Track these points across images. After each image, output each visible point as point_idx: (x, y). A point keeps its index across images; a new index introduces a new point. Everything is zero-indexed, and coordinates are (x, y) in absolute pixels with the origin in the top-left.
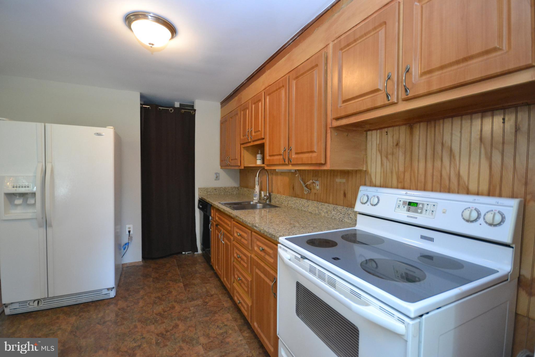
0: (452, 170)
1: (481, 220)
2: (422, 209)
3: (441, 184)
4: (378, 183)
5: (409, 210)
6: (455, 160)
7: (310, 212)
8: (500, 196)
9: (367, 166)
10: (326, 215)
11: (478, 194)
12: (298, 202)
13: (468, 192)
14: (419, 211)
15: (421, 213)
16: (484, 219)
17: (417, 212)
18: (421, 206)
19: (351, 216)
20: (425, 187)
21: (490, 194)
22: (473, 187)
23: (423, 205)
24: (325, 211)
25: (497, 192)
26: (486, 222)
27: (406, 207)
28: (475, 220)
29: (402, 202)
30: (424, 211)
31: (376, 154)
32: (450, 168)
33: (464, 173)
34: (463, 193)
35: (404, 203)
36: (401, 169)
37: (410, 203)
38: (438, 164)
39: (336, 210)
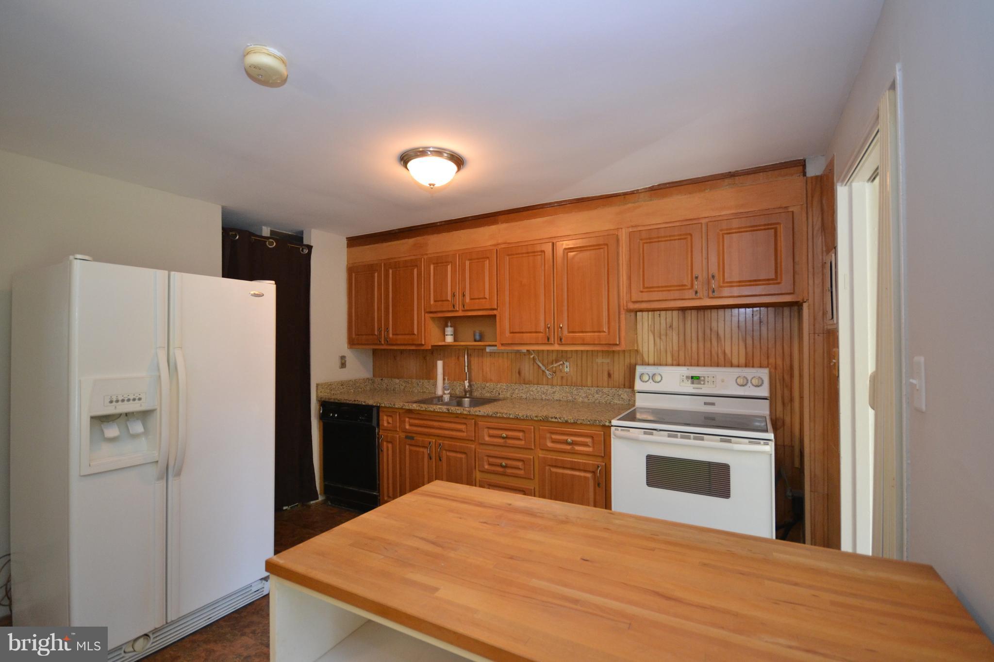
0: (719, 349)
1: (749, 384)
2: (704, 381)
3: (711, 360)
4: (651, 361)
5: (693, 383)
6: (721, 341)
7: (557, 400)
8: (753, 367)
9: (637, 346)
10: (586, 400)
11: (738, 366)
12: (534, 389)
13: (732, 366)
14: (702, 383)
15: (704, 384)
16: (751, 383)
17: (700, 384)
18: (702, 378)
19: (622, 396)
20: (698, 363)
21: (746, 366)
22: (735, 361)
23: (704, 377)
24: (584, 395)
25: (751, 365)
26: (753, 385)
27: (690, 381)
28: (746, 385)
29: (685, 377)
30: (706, 383)
31: (648, 333)
32: (718, 347)
33: (728, 351)
34: (728, 366)
35: (687, 377)
36: (676, 348)
37: (692, 377)
38: (708, 344)
39: (601, 393)
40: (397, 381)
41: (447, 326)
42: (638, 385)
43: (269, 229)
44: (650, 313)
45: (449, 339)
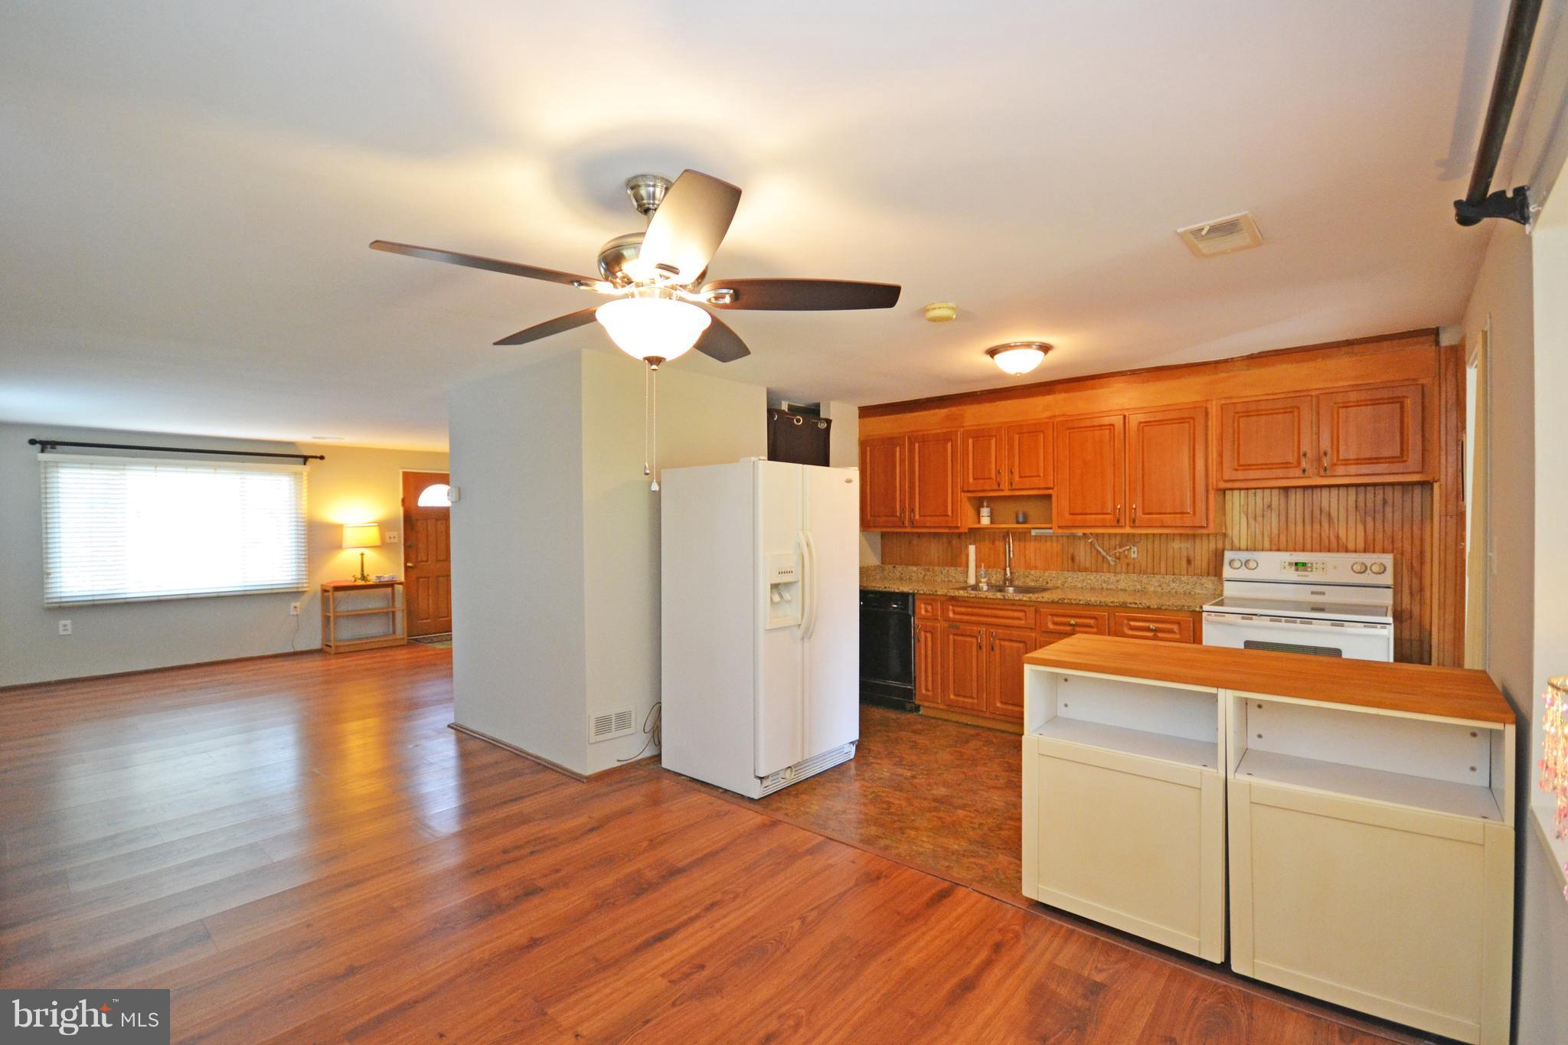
0: (1331, 532)
1: (1368, 571)
2: (1311, 567)
3: (1320, 544)
4: (1243, 545)
5: (1297, 570)
6: (1333, 523)
7: (1121, 590)
8: (1374, 552)
9: (1226, 528)
10: (1159, 589)
11: (1356, 551)
12: (1092, 578)
13: (1347, 551)
14: (1309, 569)
15: (1311, 571)
16: (1371, 569)
17: (1307, 571)
18: (1309, 565)
19: (1205, 585)
20: (1303, 546)
21: (1365, 551)
22: (1351, 546)
23: (1312, 564)
24: (1157, 584)
25: (1372, 549)
26: (1373, 572)
27: (1293, 567)
28: (1364, 572)
29: (1287, 564)
30: (1314, 570)
31: (1240, 514)
32: (1329, 529)
33: (1342, 533)
34: (1342, 552)
35: (1290, 564)
36: (1275, 531)
37: (1296, 564)
38: (1317, 527)
39: (1178, 582)
40: (915, 568)
41: (983, 507)
42: (1227, 573)
43: (787, 403)
44: (1243, 492)
45: (985, 521)
